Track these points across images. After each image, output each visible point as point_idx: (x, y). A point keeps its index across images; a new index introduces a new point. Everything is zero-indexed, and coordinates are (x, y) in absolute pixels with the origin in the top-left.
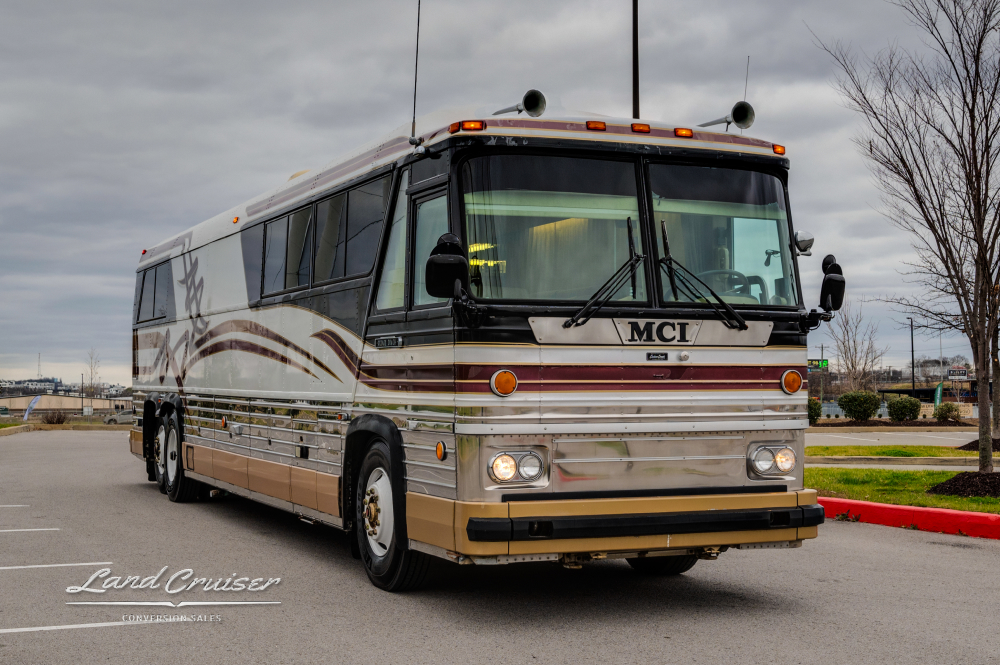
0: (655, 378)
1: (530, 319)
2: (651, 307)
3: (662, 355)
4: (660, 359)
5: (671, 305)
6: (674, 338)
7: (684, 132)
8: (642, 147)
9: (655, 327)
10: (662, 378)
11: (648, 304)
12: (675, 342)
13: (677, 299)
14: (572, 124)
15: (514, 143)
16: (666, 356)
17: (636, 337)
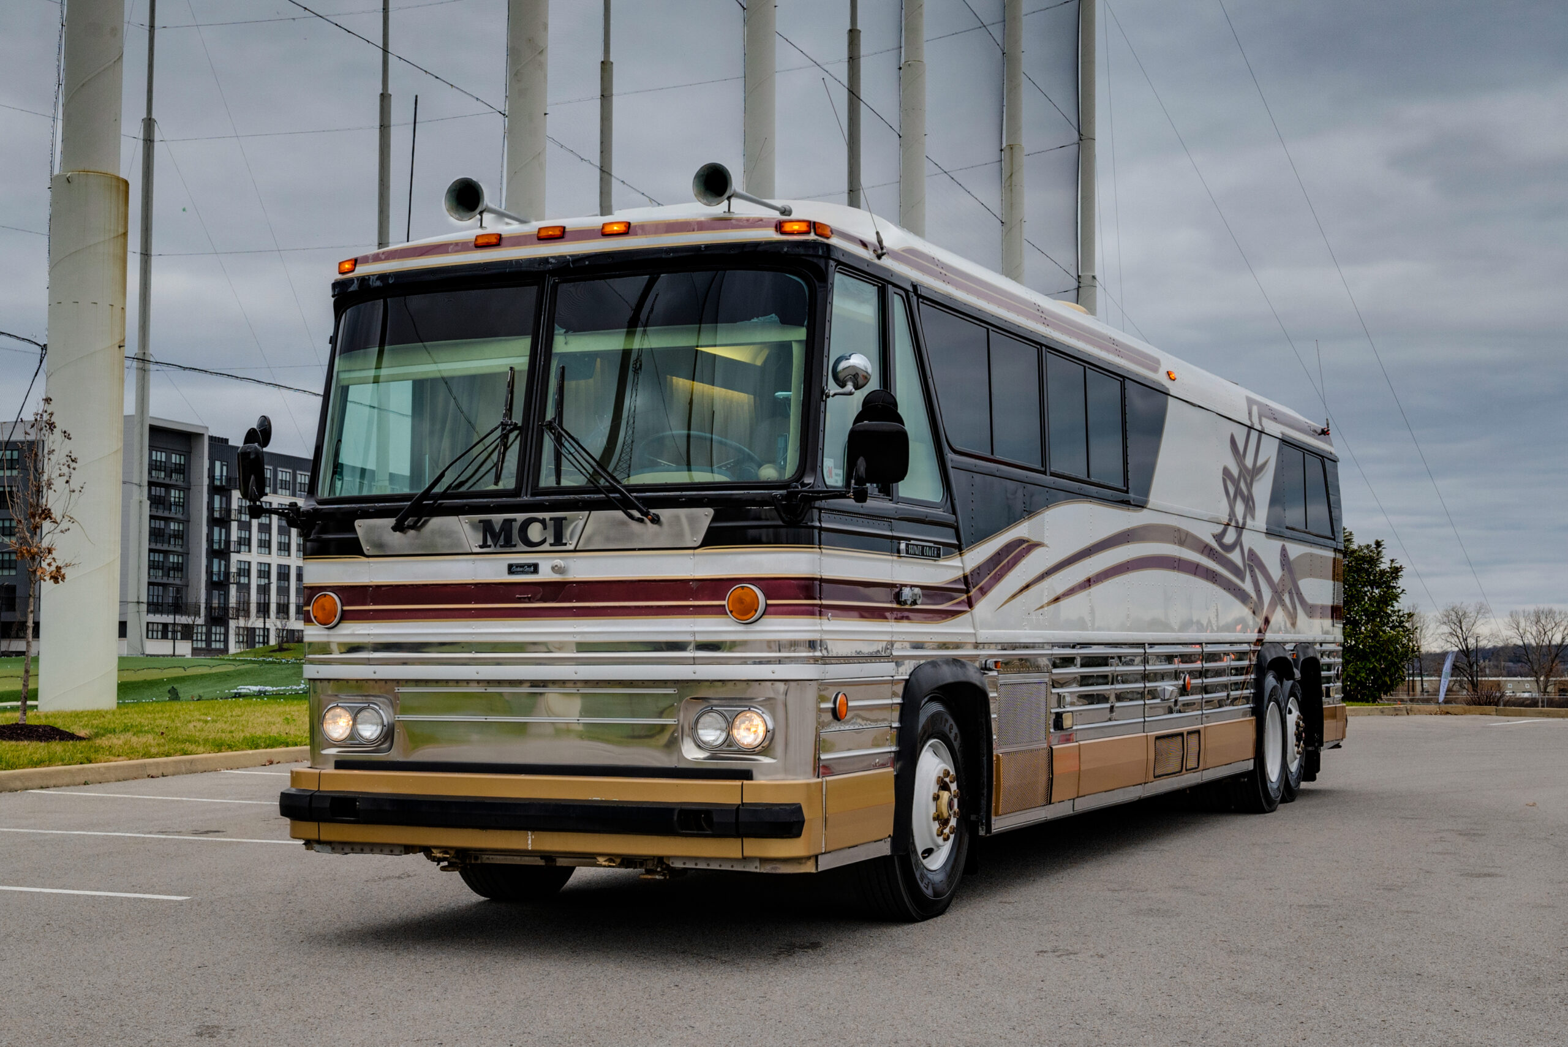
0: (520, 600)
1: (358, 523)
2: (519, 496)
3: (529, 566)
4: (527, 573)
5: (548, 491)
6: (544, 541)
7: (616, 228)
8: (545, 260)
9: (516, 526)
10: (530, 600)
11: (516, 493)
12: (546, 547)
13: (558, 481)
14: (457, 244)
15: (378, 283)
16: (535, 568)
17: (489, 542)
